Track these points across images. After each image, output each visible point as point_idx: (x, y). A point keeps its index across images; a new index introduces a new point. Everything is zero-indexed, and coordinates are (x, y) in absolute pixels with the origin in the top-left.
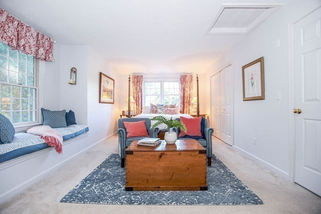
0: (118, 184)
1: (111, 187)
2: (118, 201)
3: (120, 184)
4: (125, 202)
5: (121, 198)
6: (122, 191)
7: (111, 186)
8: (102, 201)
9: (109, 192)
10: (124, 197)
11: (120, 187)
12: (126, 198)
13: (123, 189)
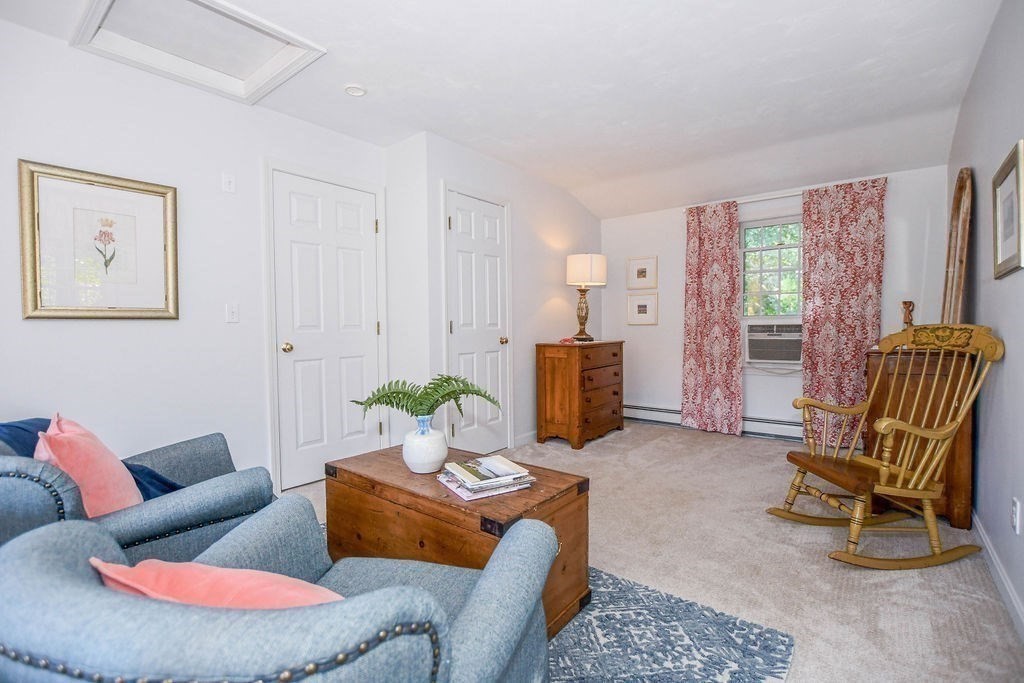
0: (605, 636)
1: (633, 632)
2: (621, 583)
3: (599, 632)
4: (605, 577)
5: (610, 590)
6: (600, 605)
7: (632, 636)
8: (662, 597)
9: (641, 618)
10: (602, 589)
11: (605, 622)
12: (599, 586)
13: (596, 613)
